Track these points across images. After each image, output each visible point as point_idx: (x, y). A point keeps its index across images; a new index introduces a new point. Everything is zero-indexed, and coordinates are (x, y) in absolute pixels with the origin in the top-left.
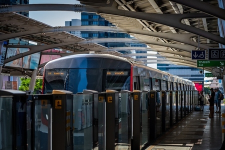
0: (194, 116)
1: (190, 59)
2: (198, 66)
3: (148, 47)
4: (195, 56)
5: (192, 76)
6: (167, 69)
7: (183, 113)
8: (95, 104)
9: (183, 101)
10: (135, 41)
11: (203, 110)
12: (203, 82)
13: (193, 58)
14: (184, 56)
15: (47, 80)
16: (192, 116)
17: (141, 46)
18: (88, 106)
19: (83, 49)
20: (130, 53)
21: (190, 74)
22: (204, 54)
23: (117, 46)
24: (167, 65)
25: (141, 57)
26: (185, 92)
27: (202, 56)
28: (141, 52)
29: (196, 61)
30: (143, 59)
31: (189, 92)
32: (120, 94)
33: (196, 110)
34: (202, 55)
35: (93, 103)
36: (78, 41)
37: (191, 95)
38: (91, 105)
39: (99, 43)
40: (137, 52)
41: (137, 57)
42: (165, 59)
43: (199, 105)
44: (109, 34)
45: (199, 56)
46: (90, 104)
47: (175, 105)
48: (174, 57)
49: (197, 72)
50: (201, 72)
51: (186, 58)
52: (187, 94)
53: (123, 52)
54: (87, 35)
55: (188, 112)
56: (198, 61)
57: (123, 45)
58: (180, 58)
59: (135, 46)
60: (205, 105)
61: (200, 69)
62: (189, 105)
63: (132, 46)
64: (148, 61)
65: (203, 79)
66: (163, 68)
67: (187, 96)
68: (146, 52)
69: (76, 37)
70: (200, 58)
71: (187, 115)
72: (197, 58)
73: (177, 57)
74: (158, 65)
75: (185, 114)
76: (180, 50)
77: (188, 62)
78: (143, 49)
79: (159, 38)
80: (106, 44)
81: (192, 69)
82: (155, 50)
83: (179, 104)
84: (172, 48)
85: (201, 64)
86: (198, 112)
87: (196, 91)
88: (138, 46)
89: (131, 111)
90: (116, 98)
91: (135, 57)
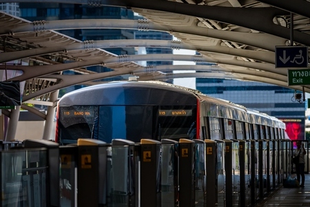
0: (282, 198)
1: (273, 67)
2: (291, 83)
3: (175, 39)
4: (284, 61)
5: (277, 105)
6: (220, 90)
7: (257, 191)
8: (52, 172)
9: (257, 165)
10: (143, 25)
11: (302, 186)
12: (303, 120)
13: (279, 64)
14: (258, 60)
15: (64, 124)
16: (277, 198)
17: (159, 37)
18: (37, 177)
19: (23, 44)
20: (134, 53)
21: (273, 102)
22: (305, 54)
23: (102, 38)
24: (219, 81)
25: (159, 63)
26: (261, 143)
27: (299, 60)
28: (159, 51)
29: (285, 70)
30: (165, 67)
31: (271, 143)
32: (110, 148)
33: (287, 184)
34: (300, 56)
35: (48, 171)
36: (12, 26)
37: (274, 150)
38: (44, 175)
39: (60, 31)
40: (150, 50)
41: (150, 63)
42: (213, 67)
43: (293, 173)
44: (84, 9)
45: (292, 59)
46: (41, 172)
47: (237, 173)
48: (235, 62)
49: (289, 98)
50: (298, 97)
51: (263, 65)
52: (265, 148)
53: (117, 51)
54: (34, 13)
55: (269, 190)
56: (290, 72)
57: (116, 34)
58: (249, 64)
59: (144, 37)
60: (307, 173)
61: (296, 90)
62: (271, 173)
63: (138, 37)
64: (175, 72)
65: (303, 113)
66: (209, 88)
67: (265, 152)
68: (171, 52)
69: (7, 16)
70: (295, 65)
71: (266, 196)
72: (288, 65)
73: (242, 63)
74: (199, 80)
75: (261, 195)
76: (249, 46)
77: (268, 73)
78: (163, 43)
79: (200, 19)
80: (77, 34)
81: (278, 89)
82: (190, 46)
83: (246, 172)
84: (230, 41)
85: (298, 77)
86: (292, 190)
87: (287, 141)
88: (151, 37)
89: (135, 189)
90: (102, 158)
91: (144, 63)
